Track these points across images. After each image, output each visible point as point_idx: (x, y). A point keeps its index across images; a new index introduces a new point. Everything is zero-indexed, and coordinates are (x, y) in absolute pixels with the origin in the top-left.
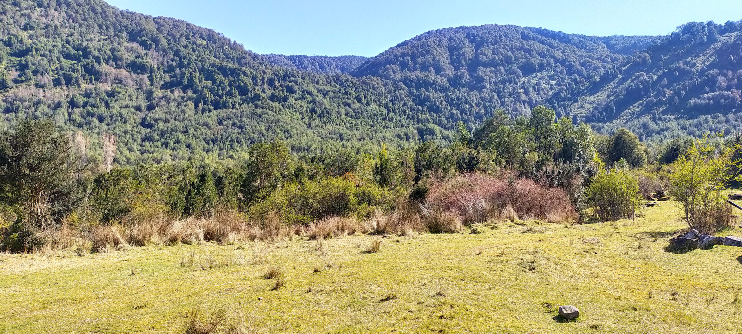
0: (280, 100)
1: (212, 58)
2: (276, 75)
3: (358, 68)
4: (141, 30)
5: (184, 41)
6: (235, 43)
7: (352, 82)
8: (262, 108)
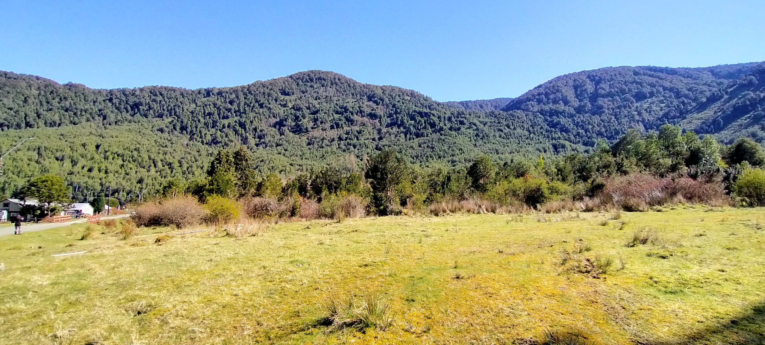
0: (455, 130)
1: (414, 107)
2: (452, 114)
3: (507, 106)
4: (374, 94)
5: (398, 99)
6: (427, 97)
7: (503, 115)
8: (445, 135)
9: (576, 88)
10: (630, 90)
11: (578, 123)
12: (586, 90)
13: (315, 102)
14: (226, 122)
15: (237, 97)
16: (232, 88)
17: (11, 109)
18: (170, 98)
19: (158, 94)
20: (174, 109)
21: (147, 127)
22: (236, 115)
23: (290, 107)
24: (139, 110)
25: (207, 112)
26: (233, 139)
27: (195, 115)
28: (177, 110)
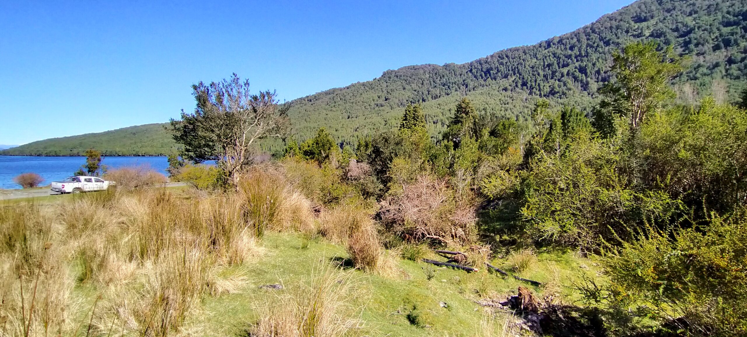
13: (689, 20)
14: (565, 70)
15: (579, 40)
16: (574, 32)
18: (514, 58)
19: (505, 56)
20: (517, 68)
21: (494, 88)
22: (577, 61)
23: (647, 34)
24: (490, 75)
25: (546, 63)
26: (572, 87)
27: (535, 69)
28: (520, 67)
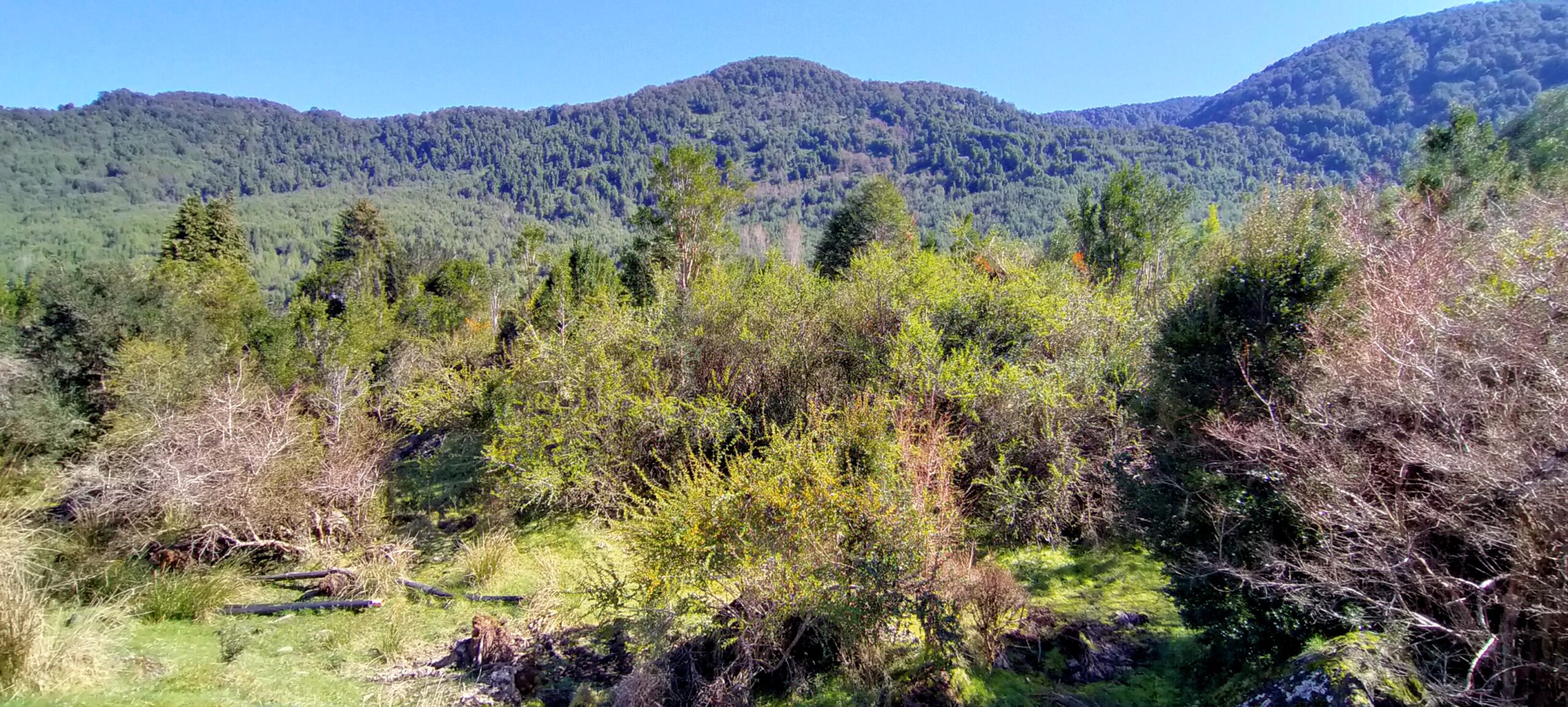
0: (1062, 173)
1: (971, 126)
2: (1059, 138)
3: (1195, 113)
4: (885, 102)
5: (936, 108)
6: (1003, 102)
7: (1181, 136)
8: (1036, 185)
9: (1375, 61)
10: (1528, 58)
11: (1375, 146)
12: (1403, 64)
13: (761, 126)
14: (584, 173)
15: (607, 122)
16: (598, 104)
17: (219, 162)
18: (485, 130)
19: (463, 122)
20: (491, 151)
21: (441, 187)
22: (605, 159)
23: (710, 136)
24: (430, 156)
25: (549, 153)
26: (596, 207)
27: (527, 161)
28: (496, 152)
